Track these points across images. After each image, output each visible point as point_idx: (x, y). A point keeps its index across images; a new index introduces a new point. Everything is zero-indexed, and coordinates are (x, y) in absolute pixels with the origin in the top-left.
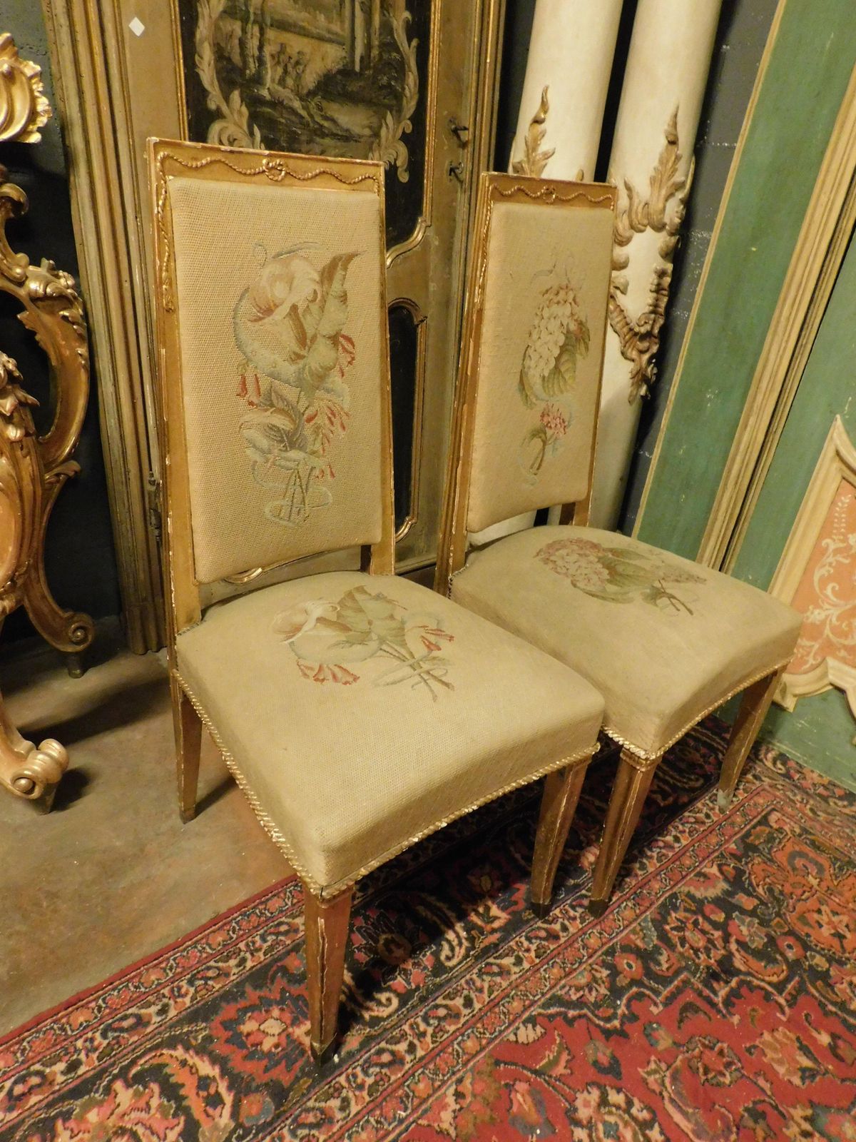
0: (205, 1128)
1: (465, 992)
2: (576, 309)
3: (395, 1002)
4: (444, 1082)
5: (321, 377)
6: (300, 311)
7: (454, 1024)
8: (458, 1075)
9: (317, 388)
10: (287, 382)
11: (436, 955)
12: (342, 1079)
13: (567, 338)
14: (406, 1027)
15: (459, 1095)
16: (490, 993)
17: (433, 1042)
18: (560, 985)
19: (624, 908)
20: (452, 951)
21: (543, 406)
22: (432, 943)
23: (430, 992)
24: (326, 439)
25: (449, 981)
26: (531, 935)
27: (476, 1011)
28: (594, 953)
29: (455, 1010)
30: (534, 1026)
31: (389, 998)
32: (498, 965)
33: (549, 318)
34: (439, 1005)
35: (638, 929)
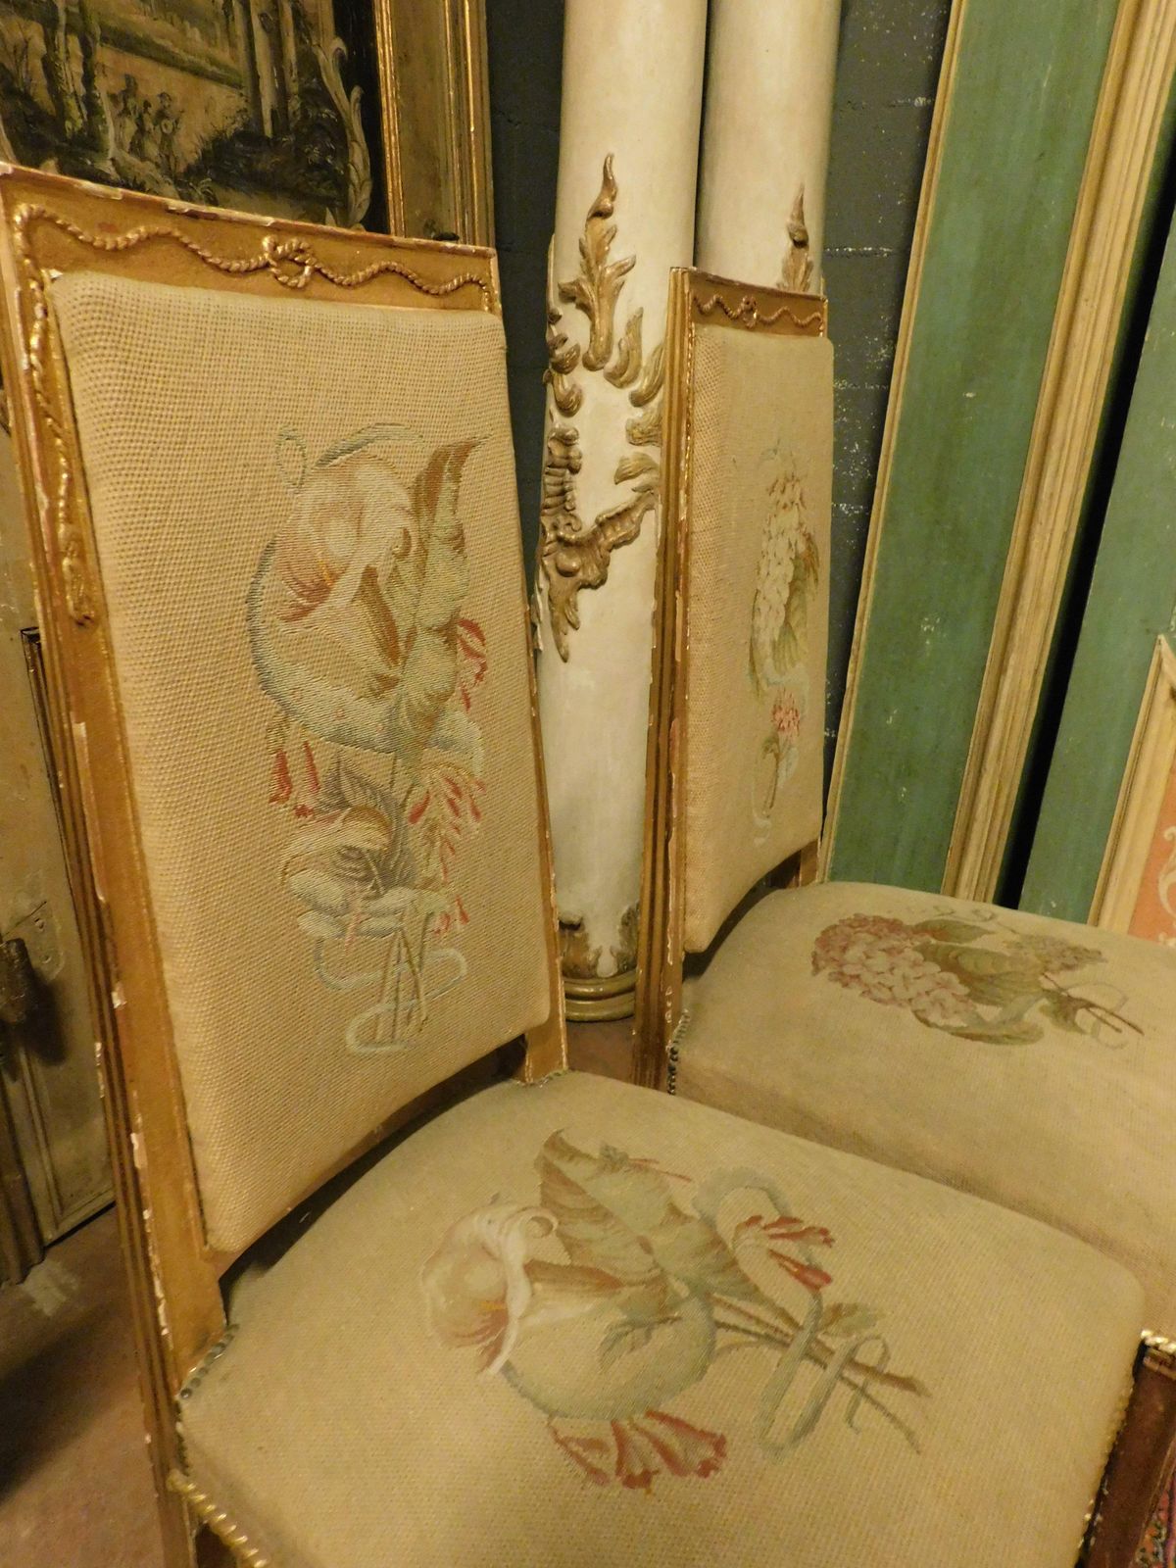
6: (381, 580)
9: (425, 744)
10: (368, 744)
13: (795, 567)
21: (775, 693)
24: (448, 847)
33: (777, 536)
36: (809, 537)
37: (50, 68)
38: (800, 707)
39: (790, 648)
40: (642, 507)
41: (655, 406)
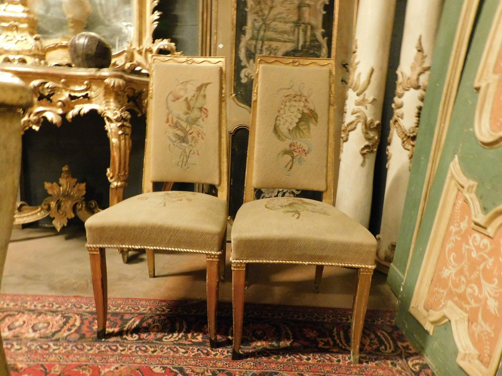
0: (61, 333)
1: (157, 349)
2: (307, 104)
3: (136, 338)
4: (118, 363)
5: (195, 121)
6: (189, 99)
7: (142, 353)
8: (123, 364)
10: (183, 120)
11: (164, 336)
12: (98, 345)
14: (129, 345)
15: (117, 368)
16: (164, 354)
17: (131, 353)
18: (188, 367)
19: (248, 363)
20: (170, 338)
21: (290, 141)
22: (167, 333)
23: (148, 343)
24: (196, 141)
25: (157, 344)
26: (201, 349)
27: (153, 355)
28: (214, 367)
29: (147, 351)
30: (163, 370)
31: (136, 336)
32: (177, 349)
33: (290, 106)
34: (145, 347)
35: (243, 372)
36: (311, 110)
38: (306, 149)
39: (299, 133)
40: (357, 121)
41: (362, 96)
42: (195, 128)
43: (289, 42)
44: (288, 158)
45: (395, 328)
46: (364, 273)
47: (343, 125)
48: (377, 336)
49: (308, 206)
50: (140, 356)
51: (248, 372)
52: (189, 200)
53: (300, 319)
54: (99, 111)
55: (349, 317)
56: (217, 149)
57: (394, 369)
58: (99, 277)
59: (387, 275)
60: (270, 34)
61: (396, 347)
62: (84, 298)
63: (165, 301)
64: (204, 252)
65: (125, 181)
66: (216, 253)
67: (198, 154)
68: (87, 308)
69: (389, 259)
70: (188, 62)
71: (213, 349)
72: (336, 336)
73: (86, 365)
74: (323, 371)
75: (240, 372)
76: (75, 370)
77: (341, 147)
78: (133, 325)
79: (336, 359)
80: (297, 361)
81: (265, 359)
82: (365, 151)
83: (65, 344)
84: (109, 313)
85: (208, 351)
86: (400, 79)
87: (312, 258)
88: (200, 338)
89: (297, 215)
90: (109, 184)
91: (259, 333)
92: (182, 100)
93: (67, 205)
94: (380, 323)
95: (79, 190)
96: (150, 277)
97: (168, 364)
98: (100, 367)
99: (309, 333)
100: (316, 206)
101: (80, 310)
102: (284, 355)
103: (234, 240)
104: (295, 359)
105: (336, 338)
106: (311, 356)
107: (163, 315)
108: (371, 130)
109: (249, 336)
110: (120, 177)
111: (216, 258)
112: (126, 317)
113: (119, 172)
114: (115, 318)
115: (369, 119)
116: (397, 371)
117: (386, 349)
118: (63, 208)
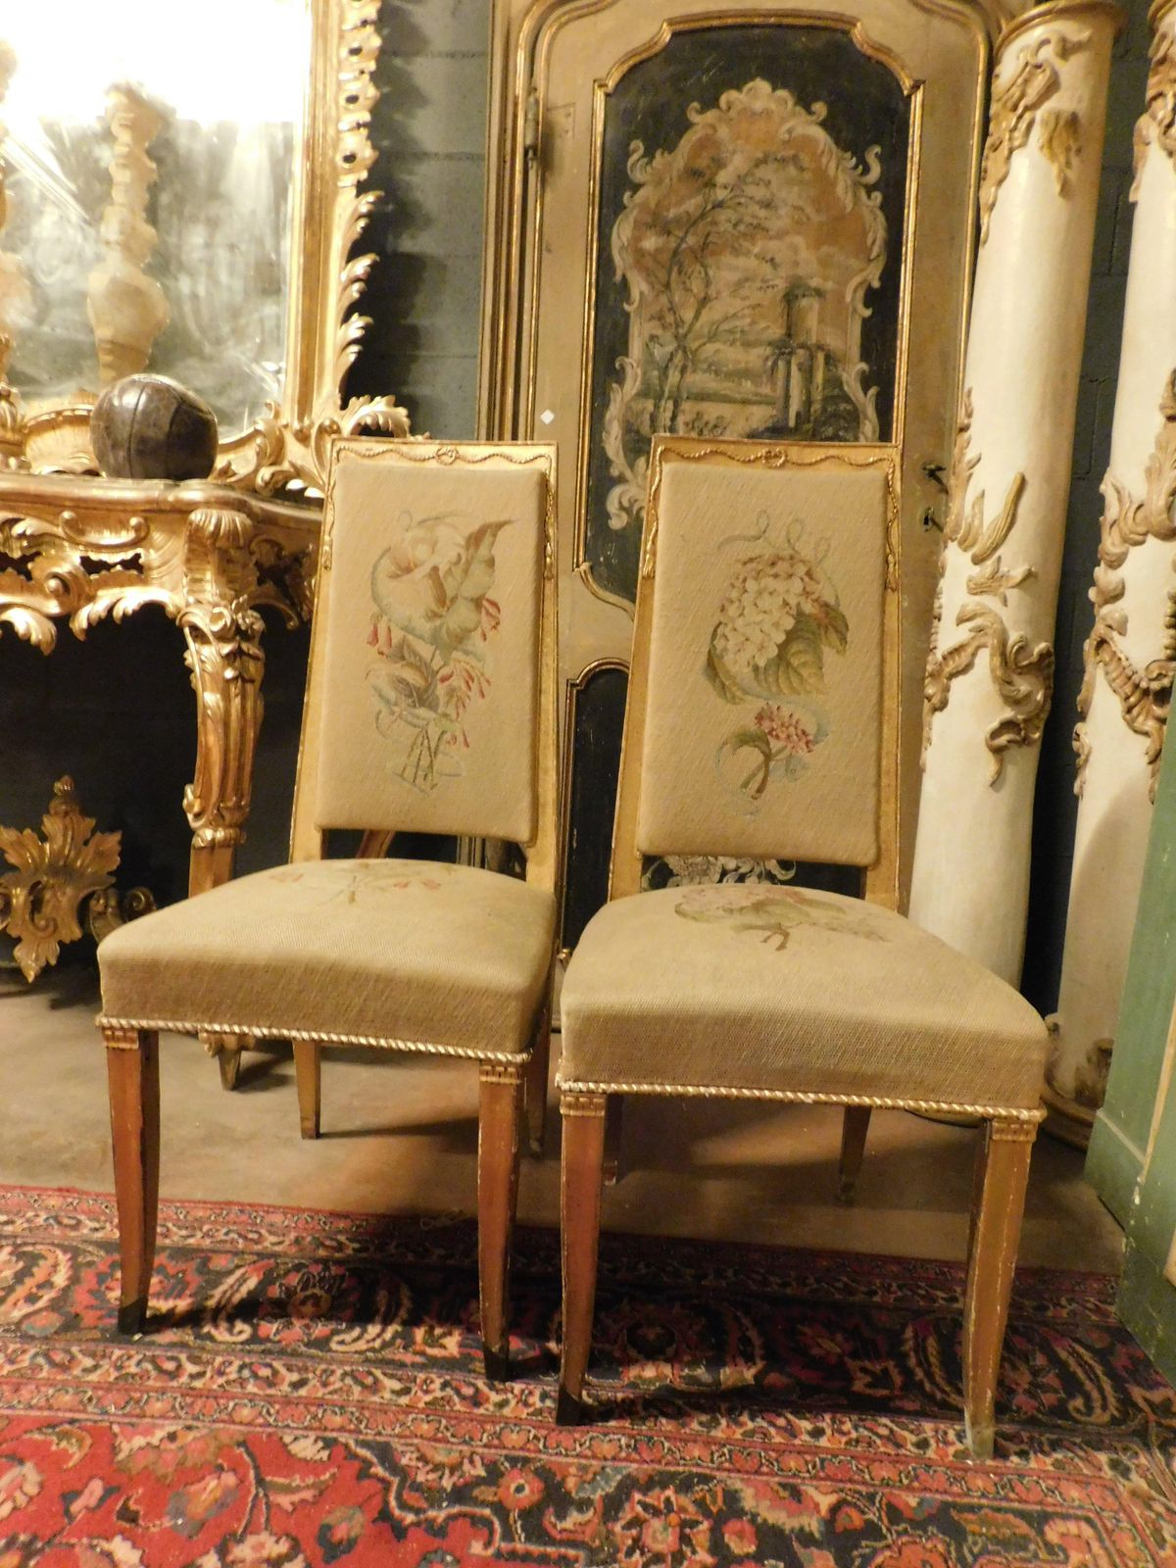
0: (3, 1308)
1: (310, 1375)
2: (812, 586)
3: (244, 1337)
4: (177, 1417)
5: (460, 638)
6: (441, 574)
7: (260, 1388)
8: (195, 1423)
9: (456, 649)
10: (421, 637)
11: (335, 1332)
12: (117, 1353)
13: (798, 622)
14: (219, 1360)
15: (172, 1437)
16: (330, 1393)
17: (221, 1386)
18: (409, 1441)
19: (610, 1440)
20: (355, 1340)
21: (761, 703)
22: (347, 1321)
23: (282, 1352)
24: (461, 704)
25: (312, 1357)
26: (454, 1383)
27: (295, 1394)
28: (496, 1447)
29: (278, 1380)
30: (323, 1448)
31: (243, 1330)
32: (376, 1381)
33: (760, 593)
34: (270, 1366)
35: (592, 1469)
36: (826, 605)
37: (653, 418)
38: (811, 730)
39: (788, 678)
40: (975, 644)
41: (989, 564)
42: (459, 660)
43: (760, 403)
44: (752, 756)
45: (1120, 1335)
46: (1004, 1137)
47: (930, 658)
48: (1054, 1360)
49: (815, 913)
50: (252, 1398)
51: (608, 1470)
52: (431, 885)
53: (788, 1291)
54: (171, 608)
55: (958, 1290)
56: (527, 728)
57: (1123, 1487)
58: (134, 1123)
59: (1082, 1151)
60: (699, 380)
61: (1127, 1403)
62: (87, 1193)
63: (345, 1216)
64: (471, 1053)
65: (240, 826)
66: (510, 1057)
67: (467, 745)
68: (96, 1230)
69: (1091, 1097)
70: (444, 458)
71: (496, 1383)
72: (912, 1354)
73: (72, 1422)
74: (867, 1477)
75: (584, 1469)
76: (37, 1436)
77: (926, 729)
78: (237, 1290)
79: (913, 1438)
80: (778, 1439)
81: (669, 1428)
82: (1003, 740)
83: (12, 1347)
84: (164, 1248)
85: (477, 1390)
86: (1112, 511)
87: (829, 1080)
88: (452, 1344)
89: (778, 939)
90: (191, 833)
91: (652, 1334)
92: (420, 573)
93: (62, 900)
94: (1064, 1313)
95: (100, 855)
96: (306, 1135)
97: (342, 1429)
98: (116, 1428)
99: (820, 1341)
100: (839, 909)
101: (73, 1234)
102: (732, 1413)
103: (568, 1014)
104: (772, 1431)
105: (912, 1361)
106: (826, 1422)
107: (339, 1263)
108: (1023, 671)
109: (615, 1342)
110: (225, 813)
111: (511, 1075)
112: (219, 1263)
113: (222, 797)
114: (182, 1266)
115: (1014, 637)
116: (1134, 1493)
117: (1090, 1410)
118: (47, 910)
